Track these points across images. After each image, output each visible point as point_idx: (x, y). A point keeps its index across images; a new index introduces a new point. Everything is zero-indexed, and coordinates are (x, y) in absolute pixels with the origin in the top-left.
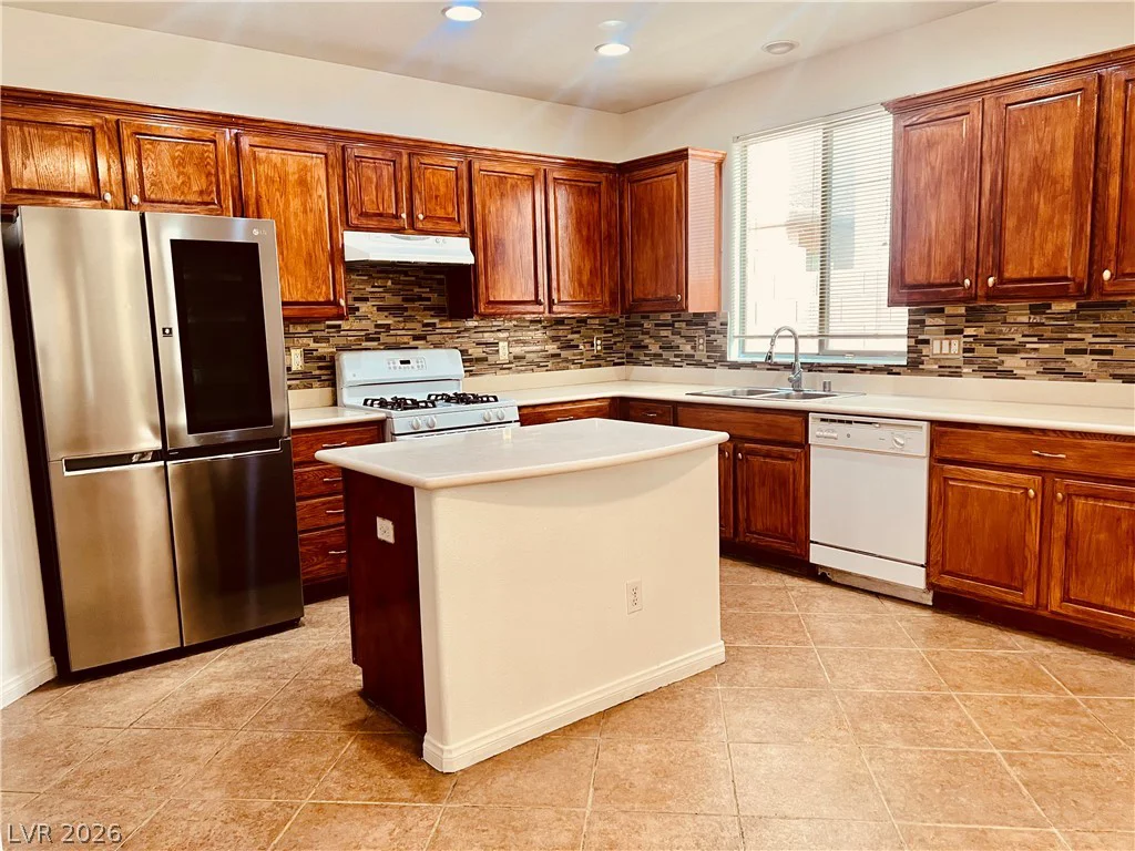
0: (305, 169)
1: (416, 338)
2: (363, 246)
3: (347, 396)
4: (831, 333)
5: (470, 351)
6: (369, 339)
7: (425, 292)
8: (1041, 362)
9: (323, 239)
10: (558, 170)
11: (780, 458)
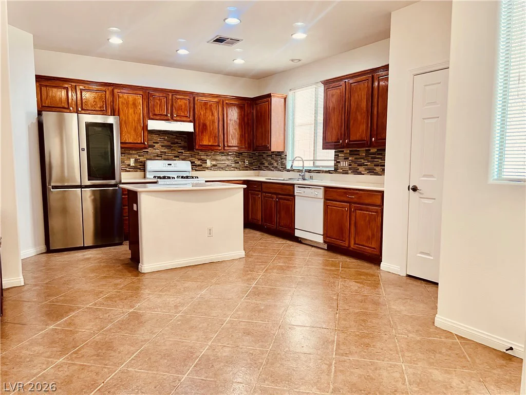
0: (135, 100)
1: (175, 157)
2: (153, 125)
3: (148, 175)
4: (317, 159)
5: (196, 162)
6: (158, 156)
7: (179, 141)
8: (368, 169)
9: (140, 123)
10: (228, 100)
11: (288, 200)
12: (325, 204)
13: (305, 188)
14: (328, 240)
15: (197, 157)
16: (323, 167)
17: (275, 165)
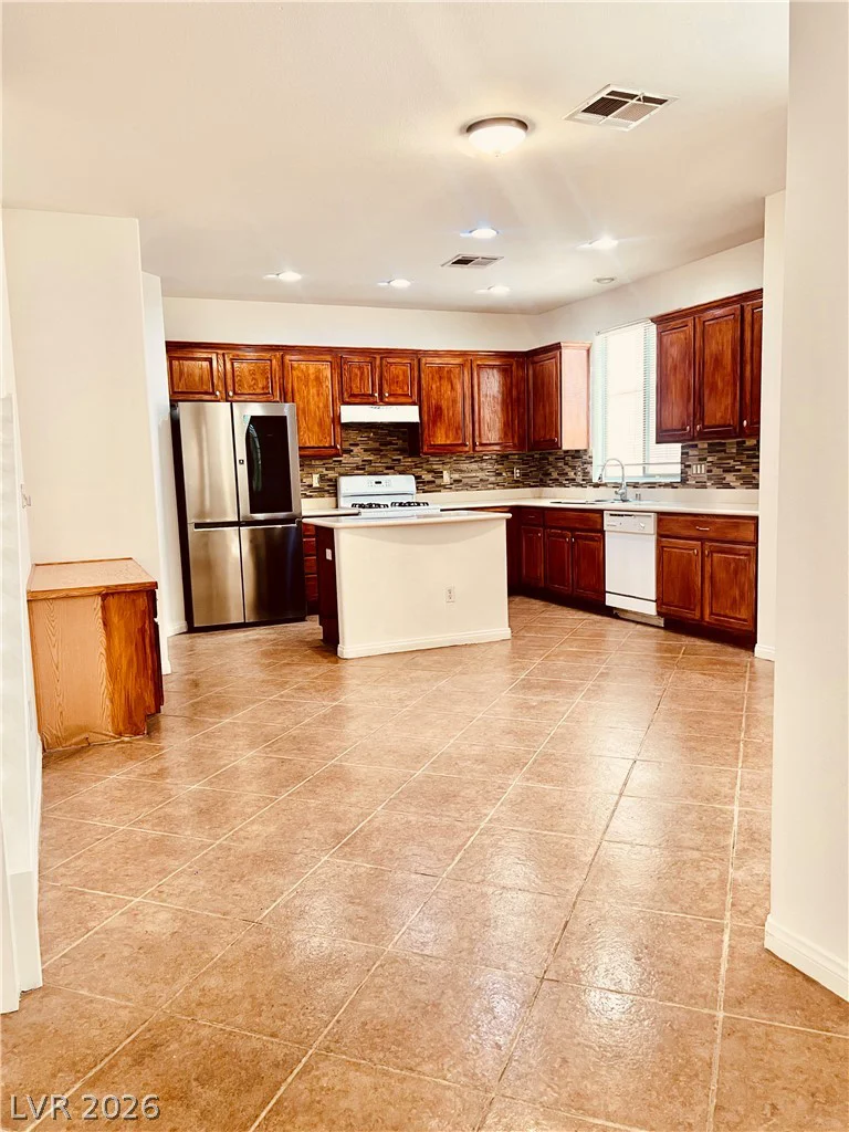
0: (319, 371)
1: (388, 468)
2: (351, 414)
3: (342, 502)
4: (650, 462)
5: (423, 477)
6: (358, 468)
7: (394, 440)
9: (328, 411)
10: (481, 359)
11: (592, 539)
12: (658, 542)
13: (622, 516)
14: (665, 609)
15: (425, 466)
16: (660, 476)
17: (572, 475)
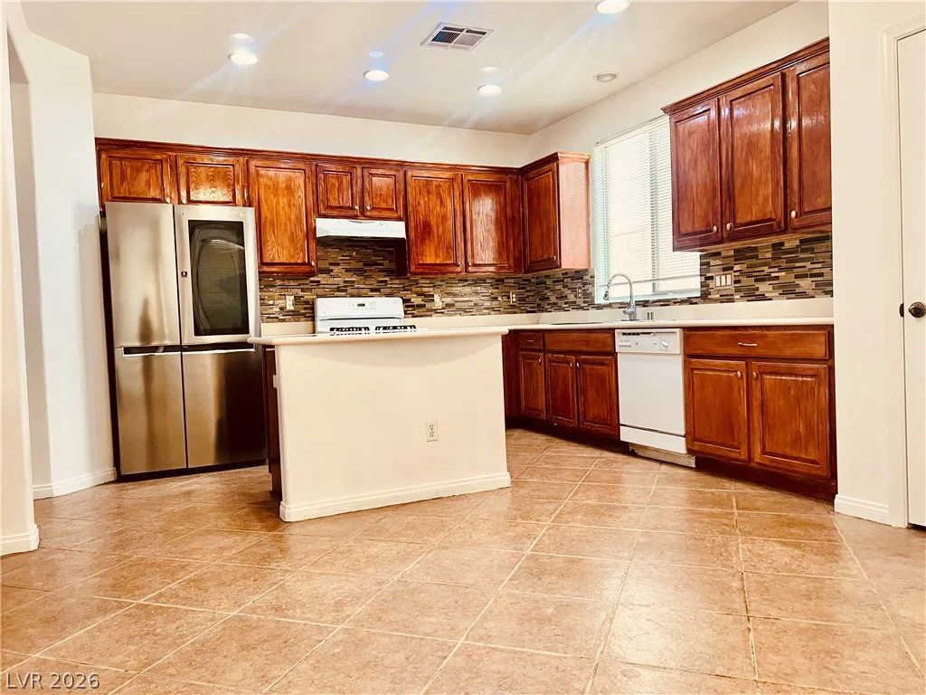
0: (290, 180)
1: (372, 290)
2: (328, 227)
3: (320, 326)
4: (661, 277)
5: (412, 300)
6: (339, 290)
7: (379, 259)
8: (782, 286)
9: (301, 223)
10: (473, 174)
11: (602, 364)
12: (686, 365)
13: (638, 334)
14: (697, 446)
15: (414, 289)
16: (674, 292)
17: (572, 298)
